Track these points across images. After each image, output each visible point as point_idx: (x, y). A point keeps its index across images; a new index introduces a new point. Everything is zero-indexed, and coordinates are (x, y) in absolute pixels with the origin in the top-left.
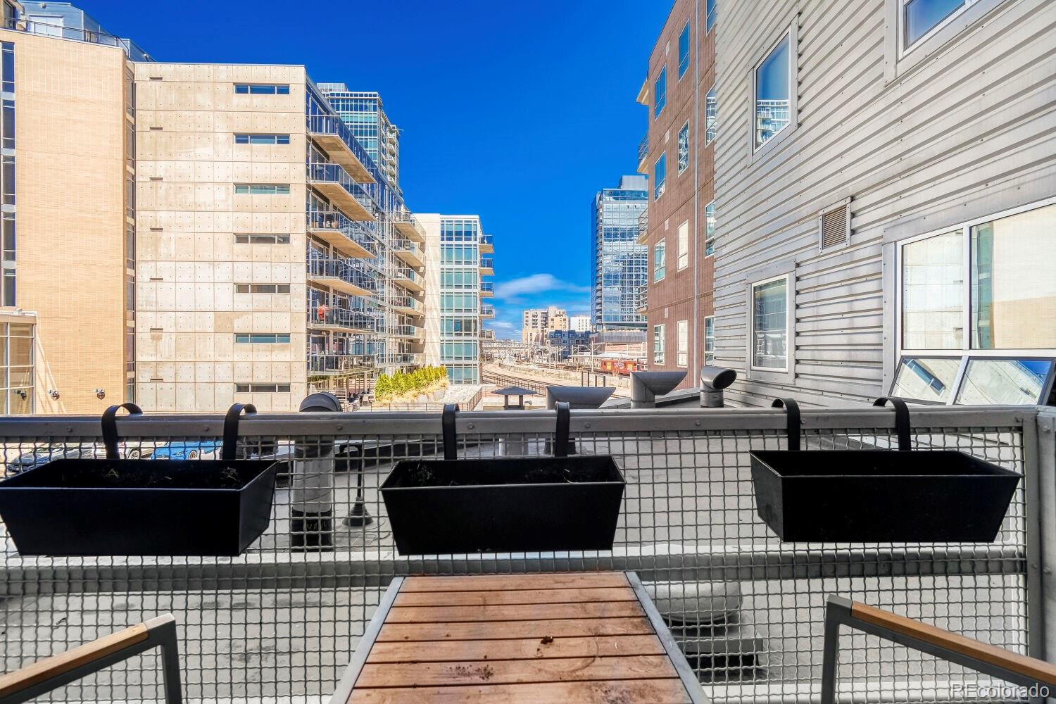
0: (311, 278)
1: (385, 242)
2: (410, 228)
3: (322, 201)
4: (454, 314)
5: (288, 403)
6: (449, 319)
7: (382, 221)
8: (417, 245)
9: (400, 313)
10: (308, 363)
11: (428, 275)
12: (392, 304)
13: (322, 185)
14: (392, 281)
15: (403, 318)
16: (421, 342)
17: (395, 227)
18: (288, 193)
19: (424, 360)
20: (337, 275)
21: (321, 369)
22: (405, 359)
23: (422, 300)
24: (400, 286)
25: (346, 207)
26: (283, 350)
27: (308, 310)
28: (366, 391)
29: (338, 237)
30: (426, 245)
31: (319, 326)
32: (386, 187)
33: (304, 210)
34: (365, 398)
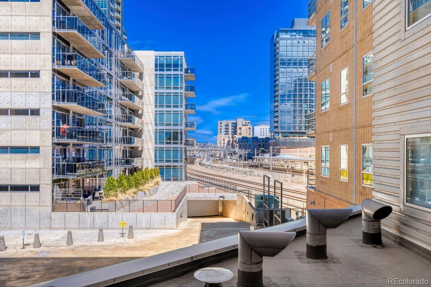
0: (56, 104)
1: (113, 73)
2: (131, 62)
3: (64, 45)
4: (165, 127)
5: (38, 200)
6: (162, 131)
7: (110, 57)
8: (137, 74)
9: (124, 127)
10: (53, 169)
11: (145, 97)
12: (118, 120)
13: (64, 33)
14: (118, 103)
15: (126, 130)
16: (140, 149)
17: (120, 61)
18: (39, 39)
19: (142, 163)
20: (75, 101)
21: (63, 174)
22: (127, 162)
23: (140, 116)
24: (124, 106)
25: (82, 49)
26: (34, 159)
27: (53, 129)
28: (97, 188)
29: (76, 72)
30: (144, 75)
31: (61, 141)
32: (114, 32)
33: (51, 52)
34: (97, 195)
